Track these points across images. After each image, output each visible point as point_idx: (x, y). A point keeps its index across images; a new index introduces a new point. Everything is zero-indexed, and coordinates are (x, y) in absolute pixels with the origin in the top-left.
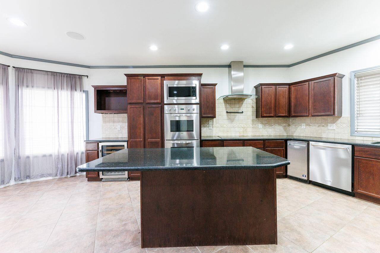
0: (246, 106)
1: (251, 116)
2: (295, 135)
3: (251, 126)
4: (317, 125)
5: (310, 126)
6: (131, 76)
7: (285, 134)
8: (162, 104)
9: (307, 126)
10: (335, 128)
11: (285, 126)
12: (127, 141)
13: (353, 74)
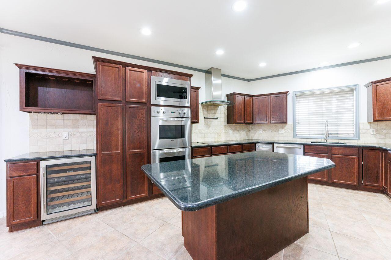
0: (220, 113)
1: (224, 122)
2: (254, 139)
3: (224, 131)
4: (271, 130)
5: (266, 131)
6: (104, 62)
7: (247, 139)
8: (148, 105)
9: (264, 132)
10: (283, 133)
11: (247, 132)
12: (96, 156)
13: (295, 93)
